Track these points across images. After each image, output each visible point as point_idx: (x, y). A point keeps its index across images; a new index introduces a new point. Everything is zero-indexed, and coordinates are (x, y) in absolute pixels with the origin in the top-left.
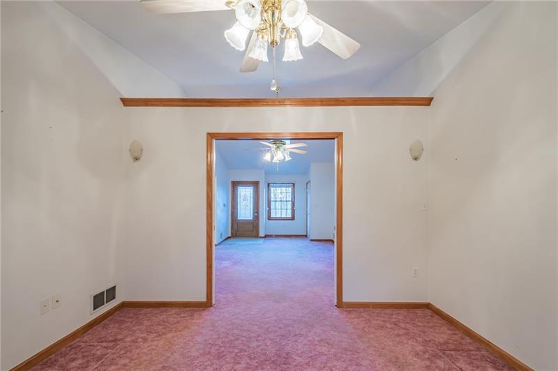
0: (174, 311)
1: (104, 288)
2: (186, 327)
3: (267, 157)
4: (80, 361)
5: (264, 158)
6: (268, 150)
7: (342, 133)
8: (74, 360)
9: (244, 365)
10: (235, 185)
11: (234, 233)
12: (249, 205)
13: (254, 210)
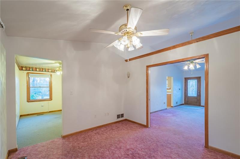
0: (137, 125)
1: (120, 113)
2: (136, 131)
3: (186, 68)
4: (110, 129)
5: (184, 69)
6: (186, 65)
7: (208, 54)
8: (109, 128)
9: (140, 146)
10: (186, 79)
11: (186, 102)
12: (195, 89)
13: (197, 91)
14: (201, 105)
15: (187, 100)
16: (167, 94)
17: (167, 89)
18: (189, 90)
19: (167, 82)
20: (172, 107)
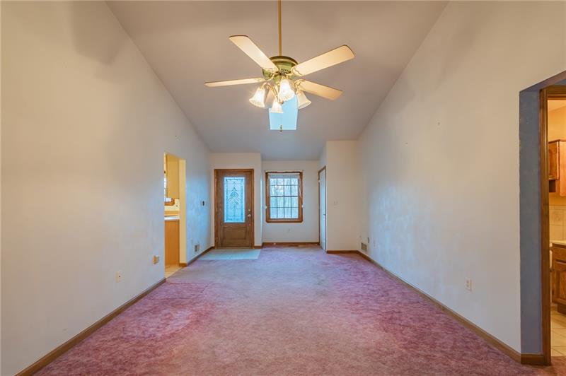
10: (220, 174)
11: (219, 243)
12: (239, 202)
13: (246, 209)
14: (256, 245)
15: (221, 233)
16: (166, 221)
17: (167, 204)
18: (227, 207)
19: (165, 180)
20: (184, 265)
